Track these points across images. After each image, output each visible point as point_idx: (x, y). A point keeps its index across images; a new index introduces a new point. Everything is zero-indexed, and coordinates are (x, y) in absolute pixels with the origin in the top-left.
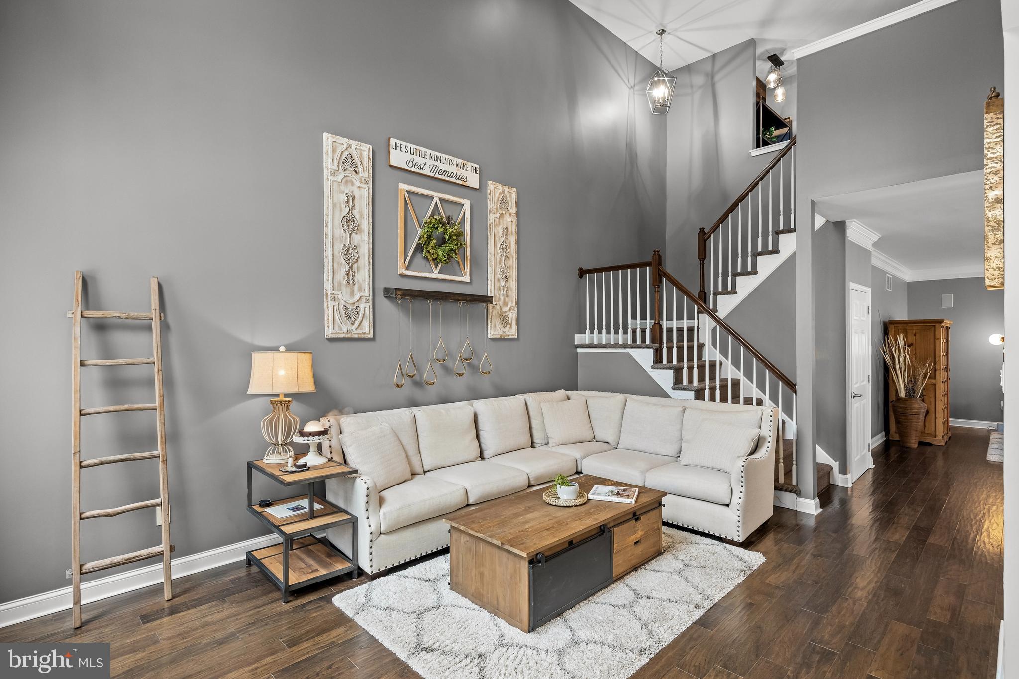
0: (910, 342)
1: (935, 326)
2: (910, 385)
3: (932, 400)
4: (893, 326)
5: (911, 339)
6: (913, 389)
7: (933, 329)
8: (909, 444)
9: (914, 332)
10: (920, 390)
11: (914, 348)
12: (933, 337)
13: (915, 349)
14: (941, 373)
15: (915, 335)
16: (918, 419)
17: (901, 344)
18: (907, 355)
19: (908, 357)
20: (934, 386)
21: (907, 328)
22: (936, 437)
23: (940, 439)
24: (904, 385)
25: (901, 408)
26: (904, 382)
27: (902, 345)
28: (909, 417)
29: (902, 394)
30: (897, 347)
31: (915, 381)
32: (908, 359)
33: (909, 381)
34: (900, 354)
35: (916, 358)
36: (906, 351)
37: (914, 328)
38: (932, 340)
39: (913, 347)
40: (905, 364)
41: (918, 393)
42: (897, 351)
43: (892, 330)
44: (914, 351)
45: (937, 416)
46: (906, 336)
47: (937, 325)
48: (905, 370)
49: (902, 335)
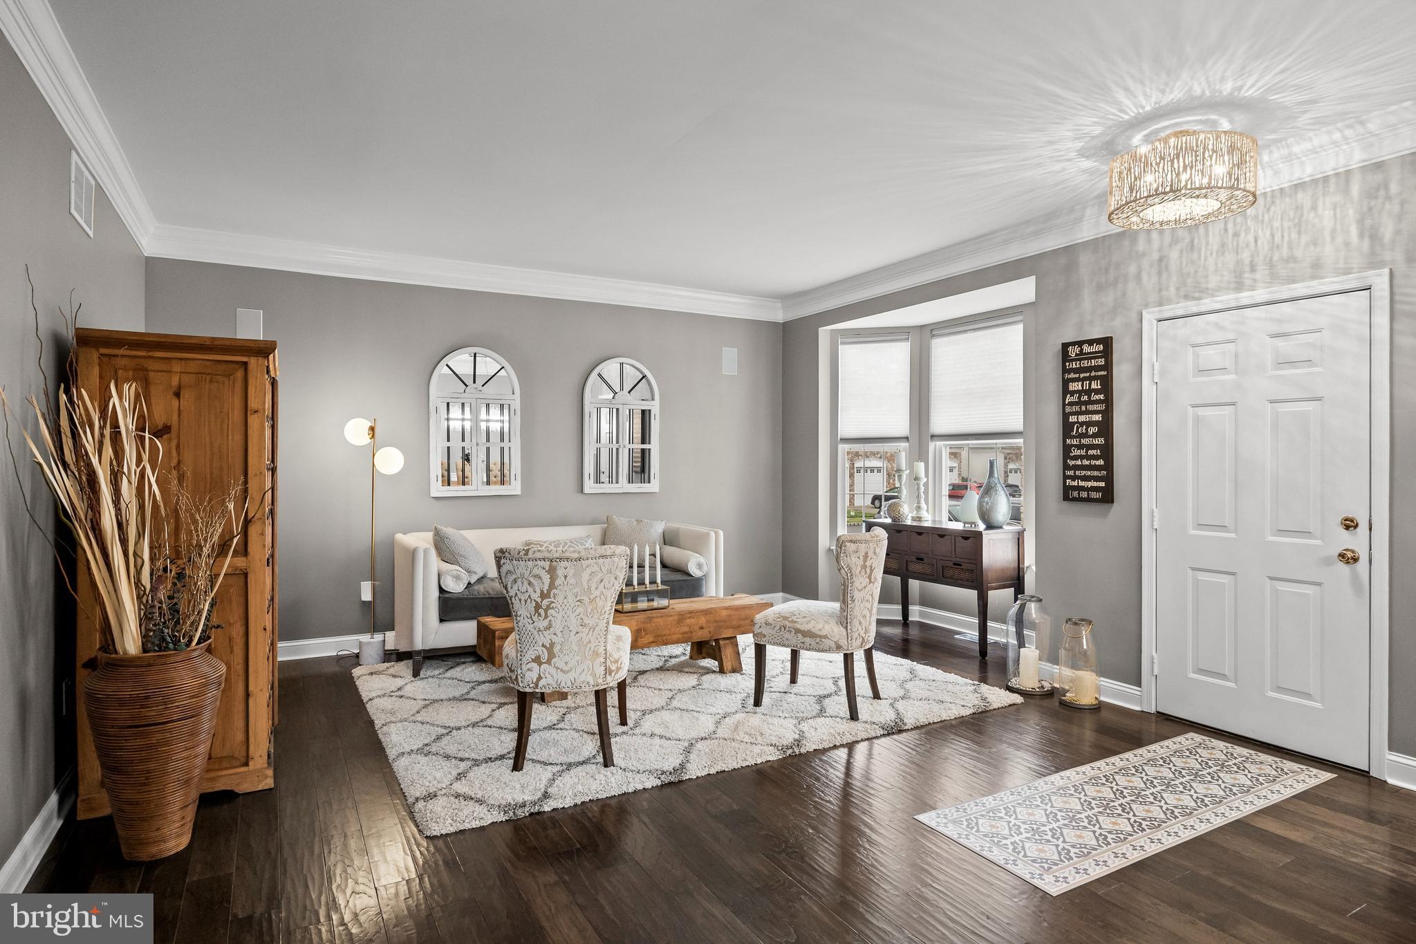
0: (160, 419)
1: (245, 364)
2: (162, 595)
3: (234, 634)
4: (94, 355)
5: (162, 410)
6: (174, 610)
7: (240, 374)
8: (154, 850)
9: (175, 381)
10: (200, 613)
11: (174, 443)
12: (238, 403)
13: (178, 447)
14: (263, 534)
15: (177, 395)
16: (194, 733)
17: (127, 424)
18: (149, 471)
19: (153, 480)
20: (242, 580)
21: (151, 365)
22: (246, 764)
23: (259, 766)
24: (139, 598)
25: (122, 703)
26: (138, 583)
27: (132, 427)
28: (159, 736)
29: (130, 642)
30: (107, 432)
31: (180, 576)
32: (155, 487)
33: (158, 578)
34: (120, 464)
35: (181, 478)
36: (145, 457)
37: (177, 368)
38: (237, 415)
39: (170, 440)
40: (141, 507)
41: (195, 625)
42: (108, 451)
43: (90, 371)
44: (174, 453)
45: (251, 688)
46: (145, 392)
47: (253, 362)
48: (140, 535)
49: (130, 389)
